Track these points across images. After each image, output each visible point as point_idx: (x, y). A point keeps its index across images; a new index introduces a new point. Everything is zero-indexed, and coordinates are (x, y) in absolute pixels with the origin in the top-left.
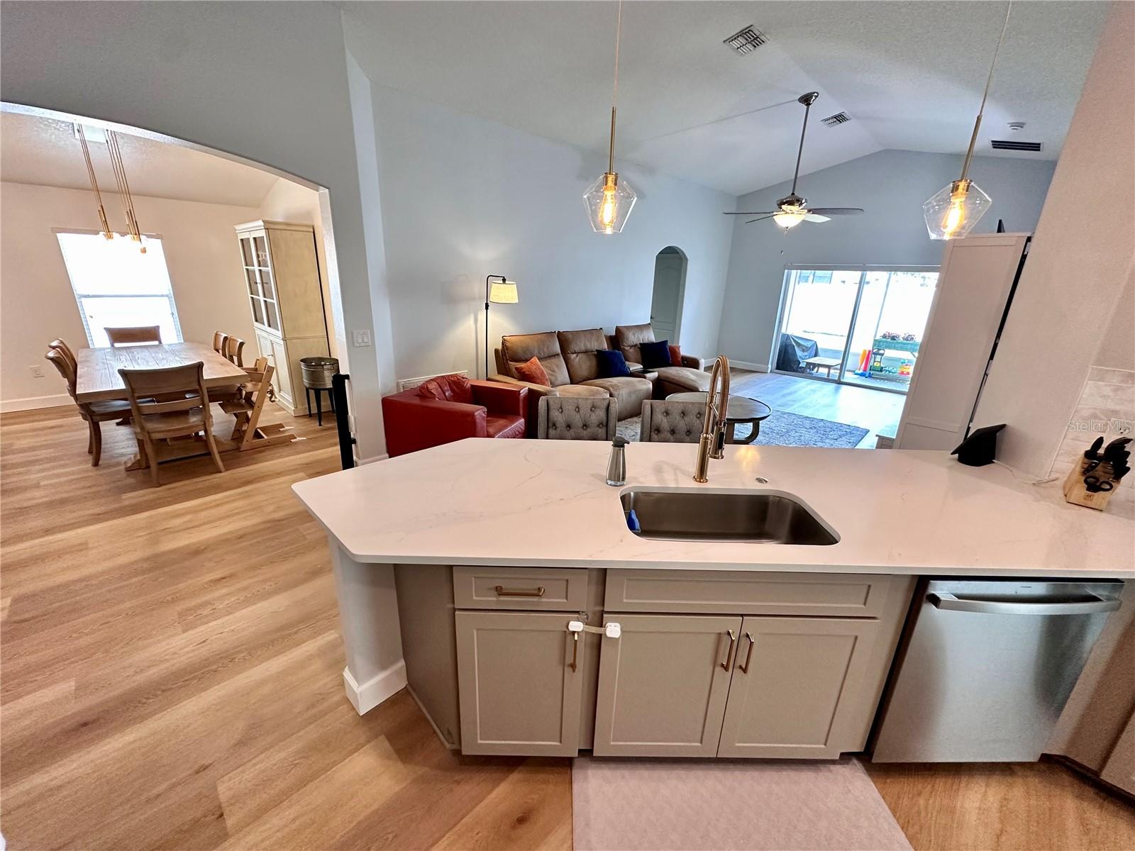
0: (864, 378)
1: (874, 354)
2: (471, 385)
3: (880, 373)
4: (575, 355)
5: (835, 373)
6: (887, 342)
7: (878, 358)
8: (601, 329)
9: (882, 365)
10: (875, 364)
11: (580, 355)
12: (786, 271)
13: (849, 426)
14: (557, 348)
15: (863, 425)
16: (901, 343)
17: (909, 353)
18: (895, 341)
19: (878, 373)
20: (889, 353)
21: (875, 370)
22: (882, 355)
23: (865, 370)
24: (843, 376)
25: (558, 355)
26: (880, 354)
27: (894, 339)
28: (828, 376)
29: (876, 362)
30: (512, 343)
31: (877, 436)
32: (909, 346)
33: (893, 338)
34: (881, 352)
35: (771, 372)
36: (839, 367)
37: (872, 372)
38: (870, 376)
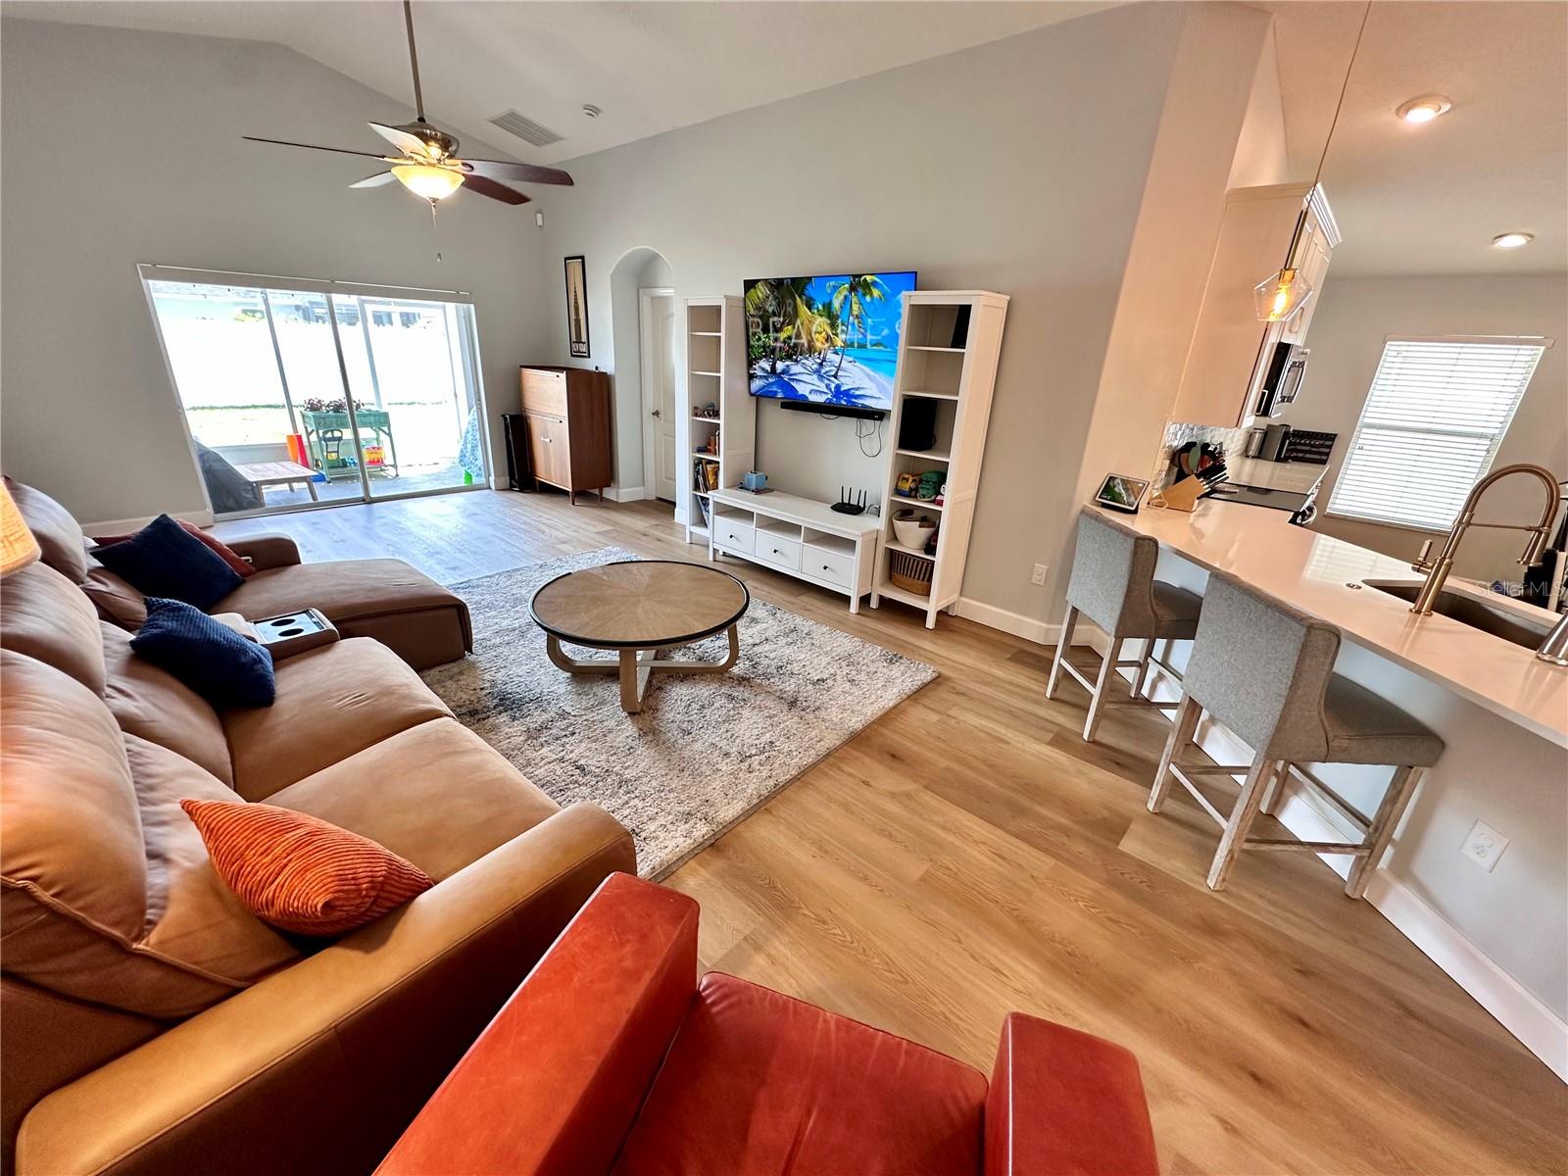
3: (344, 469)
7: (334, 446)
10: (330, 457)
19: (339, 470)
26: (335, 440)
28: (314, 498)
29: (332, 454)
32: (372, 418)
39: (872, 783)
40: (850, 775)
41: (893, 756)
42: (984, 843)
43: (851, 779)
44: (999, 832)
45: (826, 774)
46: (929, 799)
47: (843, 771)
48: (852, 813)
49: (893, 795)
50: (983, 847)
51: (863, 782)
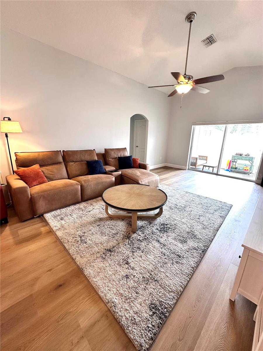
0: (228, 172)
1: (232, 161)
3: (236, 170)
4: (72, 163)
5: (215, 171)
6: (238, 157)
7: (234, 163)
8: (94, 150)
9: (236, 166)
11: (77, 163)
12: (193, 126)
14: (61, 159)
16: (244, 157)
17: (248, 162)
18: (241, 156)
19: (234, 170)
20: (239, 161)
22: (236, 162)
23: (229, 168)
24: (219, 171)
25: (60, 163)
26: (235, 162)
28: (213, 171)
29: (233, 165)
30: (20, 156)
31: (243, 246)
32: (248, 159)
33: (241, 155)
34: (236, 161)
35: (188, 169)
36: (217, 167)
37: (232, 169)
38: (231, 171)
39: (49, 272)
40: (58, 266)
41: (60, 286)
43: (56, 265)
45: (62, 258)
46: (25, 294)
47: (62, 263)
48: (38, 263)
49: (37, 279)
51: (51, 269)
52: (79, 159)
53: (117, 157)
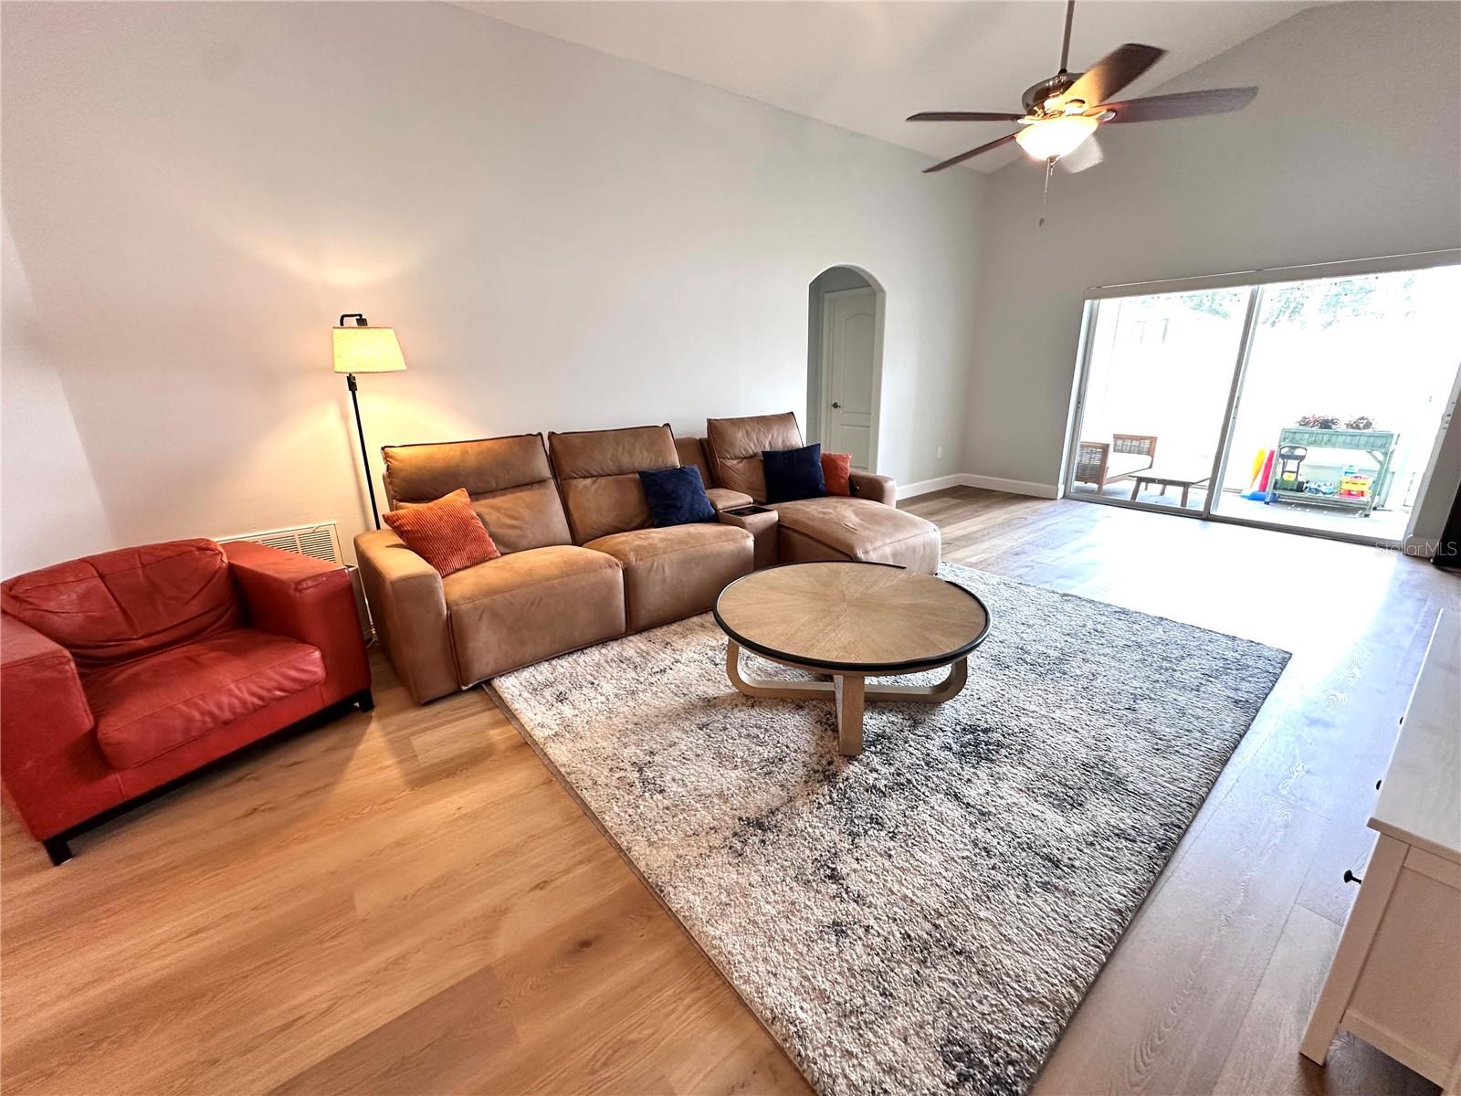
0: (1261, 504)
1: (1283, 456)
2: (231, 566)
3: (1299, 494)
4: (589, 481)
5: (1197, 500)
6: (1311, 434)
7: (1292, 465)
8: (668, 425)
9: (1301, 479)
10: (1286, 477)
11: (602, 481)
12: (1088, 303)
13: (1234, 638)
14: (543, 467)
15: (1273, 639)
16: (1343, 434)
17: (1363, 454)
18: (1329, 431)
19: (1291, 493)
20: (1315, 455)
21: (1286, 489)
22: (1301, 458)
23: (1263, 487)
24: (1216, 502)
25: (541, 482)
26: (1296, 458)
27: (1329, 427)
28: (1184, 504)
29: (1287, 472)
30: (402, 461)
32: (1363, 440)
33: (1326, 424)
34: (1298, 452)
35: (1064, 497)
36: (1207, 483)
37: (1277, 492)
38: (1275, 500)
39: (538, 893)
40: (567, 871)
41: (585, 944)
42: (328, 1010)
43: (562, 867)
44: (321, 1054)
46: (464, 964)
47: (581, 862)
48: (496, 855)
49: (499, 913)
50: (325, 1006)
51: (545, 882)
52: (610, 465)
53: (759, 451)
